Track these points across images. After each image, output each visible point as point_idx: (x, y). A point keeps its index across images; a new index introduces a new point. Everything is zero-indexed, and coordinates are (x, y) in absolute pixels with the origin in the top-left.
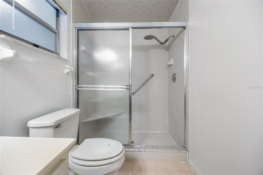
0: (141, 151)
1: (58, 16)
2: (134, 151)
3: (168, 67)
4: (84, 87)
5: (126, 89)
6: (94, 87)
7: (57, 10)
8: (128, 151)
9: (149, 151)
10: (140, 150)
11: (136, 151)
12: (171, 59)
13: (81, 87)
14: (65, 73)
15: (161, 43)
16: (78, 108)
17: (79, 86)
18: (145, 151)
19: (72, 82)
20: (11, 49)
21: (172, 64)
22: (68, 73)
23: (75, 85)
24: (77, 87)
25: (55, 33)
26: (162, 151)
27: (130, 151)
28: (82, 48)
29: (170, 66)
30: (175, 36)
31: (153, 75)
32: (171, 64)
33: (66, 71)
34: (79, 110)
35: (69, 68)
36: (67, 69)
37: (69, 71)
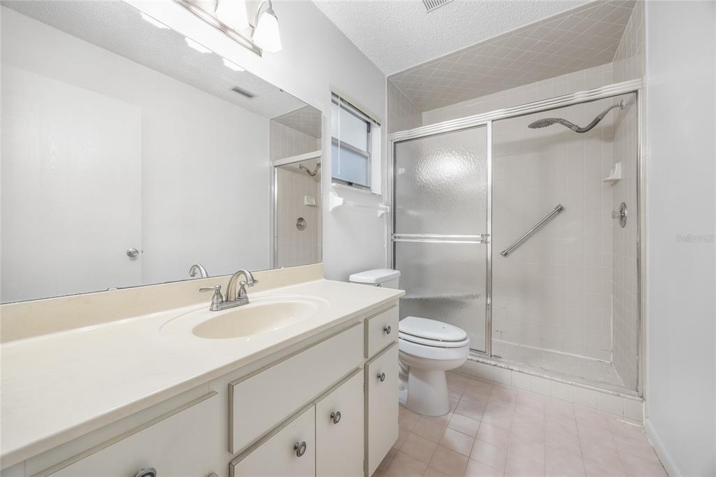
0: (512, 370)
1: (369, 131)
2: (495, 365)
3: (612, 185)
4: (405, 237)
5: (479, 242)
6: (421, 238)
7: (368, 124)
8: (483, 363)
9: (531, 373)
10: (511, 368)
11: (501, 367)
12: (617, 165)
13: (399, 237)
14: (379, 216)
15: (580, 131)
16: (394, 269)
17: (397, 235)
18: (522, 372)
19: (387, 229)
20: (339, 197)
21: (620, 178)
22: (382, 215)
23: (390, 234)
24: (393, 237)
25: (367, 158)
26: (563, 381)
27: (486, 364)
28: (401, 171)
29: (615, 182)
30: (624, 104)
31: (561, 209)
32: (618, 178)
33: (380, 213)
34: (396, 272)
35: (384, 208)
36: (382, 209)
37: (384, 212)
